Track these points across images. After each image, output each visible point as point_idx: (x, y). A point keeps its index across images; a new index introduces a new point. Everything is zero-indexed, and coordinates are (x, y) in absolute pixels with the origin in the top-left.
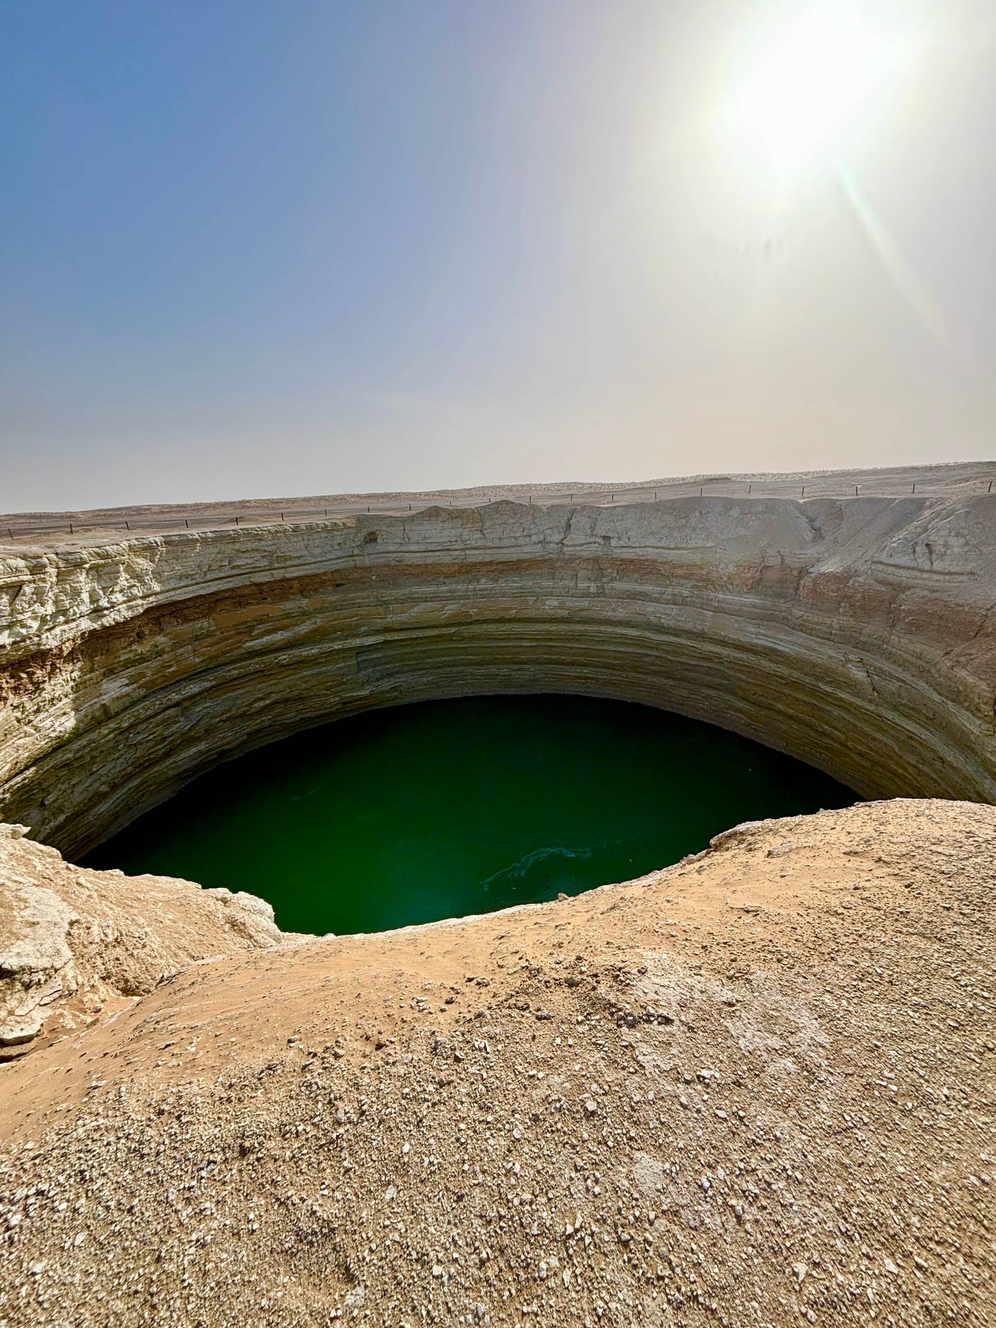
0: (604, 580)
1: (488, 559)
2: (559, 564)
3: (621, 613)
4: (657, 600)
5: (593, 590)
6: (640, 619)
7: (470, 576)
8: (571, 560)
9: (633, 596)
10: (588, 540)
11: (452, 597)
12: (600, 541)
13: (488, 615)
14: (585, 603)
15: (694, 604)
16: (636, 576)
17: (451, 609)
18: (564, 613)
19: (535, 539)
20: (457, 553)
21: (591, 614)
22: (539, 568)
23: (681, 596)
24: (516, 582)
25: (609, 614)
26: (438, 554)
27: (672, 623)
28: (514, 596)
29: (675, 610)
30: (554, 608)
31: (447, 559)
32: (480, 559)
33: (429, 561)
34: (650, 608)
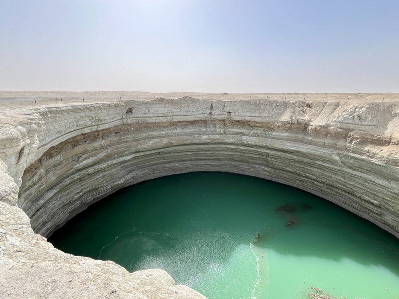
0: (226, 128)
1: (182, 120)
2: (208, 122)
3: (232, 140)
4: (247, 135)
5: (222, 132)
6: (239, 142)
7: (173, 127)
8: (215, 120)
9: (237, 134)
10: (221, 113)
11: (166, 136)
12: (226, 113)
13: (179, 143)
14: (218, 137)
15: (262, 136)
16: (239, 126)
17: (165, 141)
18: (209, 141)
19: (200, 112)
20: (169, 117)
21: (219, 141)
22: (201, 124)
23: (257, 133)
24: (191, 129)
25: (227, 140)
26: (161, 118)
27: (253, 143)
28: (190, 135)
29: (254, 139)
30: (206, 139)
31: (164, 120)
32: (178, 120)
33: (157, 121)
34: (244, 138)
